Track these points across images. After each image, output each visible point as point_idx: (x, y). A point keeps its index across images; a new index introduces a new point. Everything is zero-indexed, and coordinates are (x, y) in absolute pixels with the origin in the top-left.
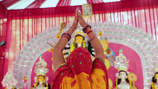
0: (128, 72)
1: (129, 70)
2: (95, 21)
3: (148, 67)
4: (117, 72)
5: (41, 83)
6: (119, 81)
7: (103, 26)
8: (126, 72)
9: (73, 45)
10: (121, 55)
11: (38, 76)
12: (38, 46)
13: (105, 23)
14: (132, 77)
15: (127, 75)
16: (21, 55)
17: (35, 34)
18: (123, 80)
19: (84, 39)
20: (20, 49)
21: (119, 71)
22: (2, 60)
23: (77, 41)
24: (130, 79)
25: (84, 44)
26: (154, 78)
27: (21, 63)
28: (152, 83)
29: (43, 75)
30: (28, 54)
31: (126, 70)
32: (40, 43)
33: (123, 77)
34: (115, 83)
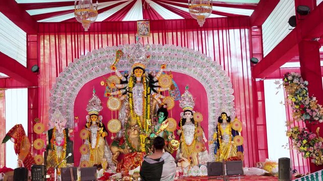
0: (194, 112)
1: (194, 110)
2: (153, 43)
3: (213, 102)
4: (182, 111)
5: (94, 123)
6: (184, 121)
7: (163, 50)
8: (191, 111)
9: (131, 79)
10: (187, 92)
11: (90, 115)
12: (80, 74)
13: (165, 45)
14: (198, 117)
15: (192, 114)
16: (59, 84)
17: (75, 57)
18: (188, 120)
19: (144, 72)
20: (57, 76)
21: (184, 110)
22: (35, 90)
23: (136, 74)
24: (196, 119)
25: (144, 78)
26: (220, 117)
27: (59, 94)
28: (218, 123)
29: (96, 113)
30: (68, 82)
31: (191, 109)
32: (83, 69)
33: (188, 117)
34: (180, 124)
